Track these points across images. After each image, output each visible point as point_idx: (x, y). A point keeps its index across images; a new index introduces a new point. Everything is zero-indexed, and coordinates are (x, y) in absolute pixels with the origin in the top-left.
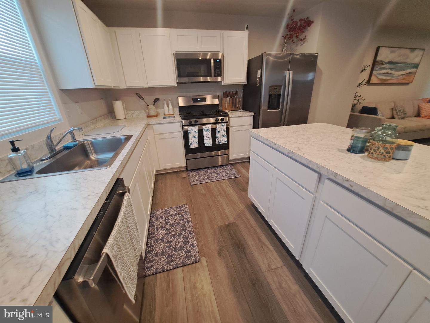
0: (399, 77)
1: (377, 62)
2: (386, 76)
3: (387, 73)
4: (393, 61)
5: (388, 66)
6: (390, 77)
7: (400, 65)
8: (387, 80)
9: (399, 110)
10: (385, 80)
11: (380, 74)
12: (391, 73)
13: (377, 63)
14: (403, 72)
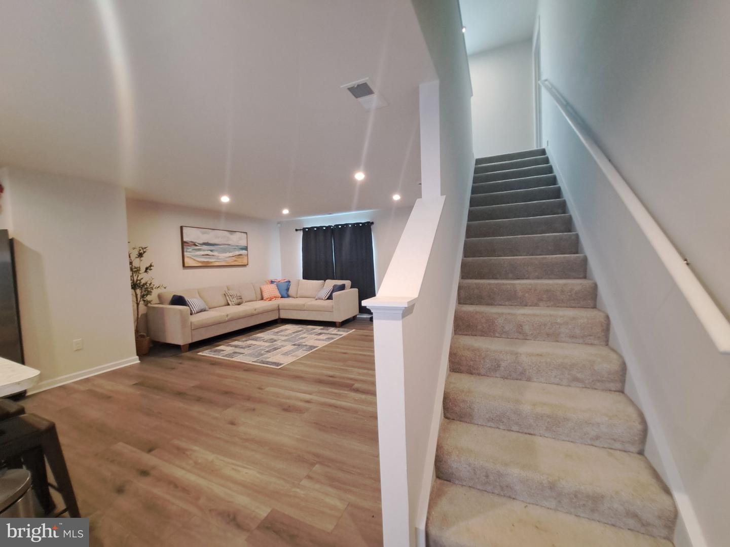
0: (227, 259)
1: (186, 242)
2: (206, 258)
3: (207, 255)
4: (209, 242)
5: (205, 247)
6: (214, 259)
7: (222, 246)
8: (211, 262)
9: (231, 296)
10: (208, 262)
11: (197, 256)
12: (213, 255)
13: (185, 244)
14: (231, 254)
